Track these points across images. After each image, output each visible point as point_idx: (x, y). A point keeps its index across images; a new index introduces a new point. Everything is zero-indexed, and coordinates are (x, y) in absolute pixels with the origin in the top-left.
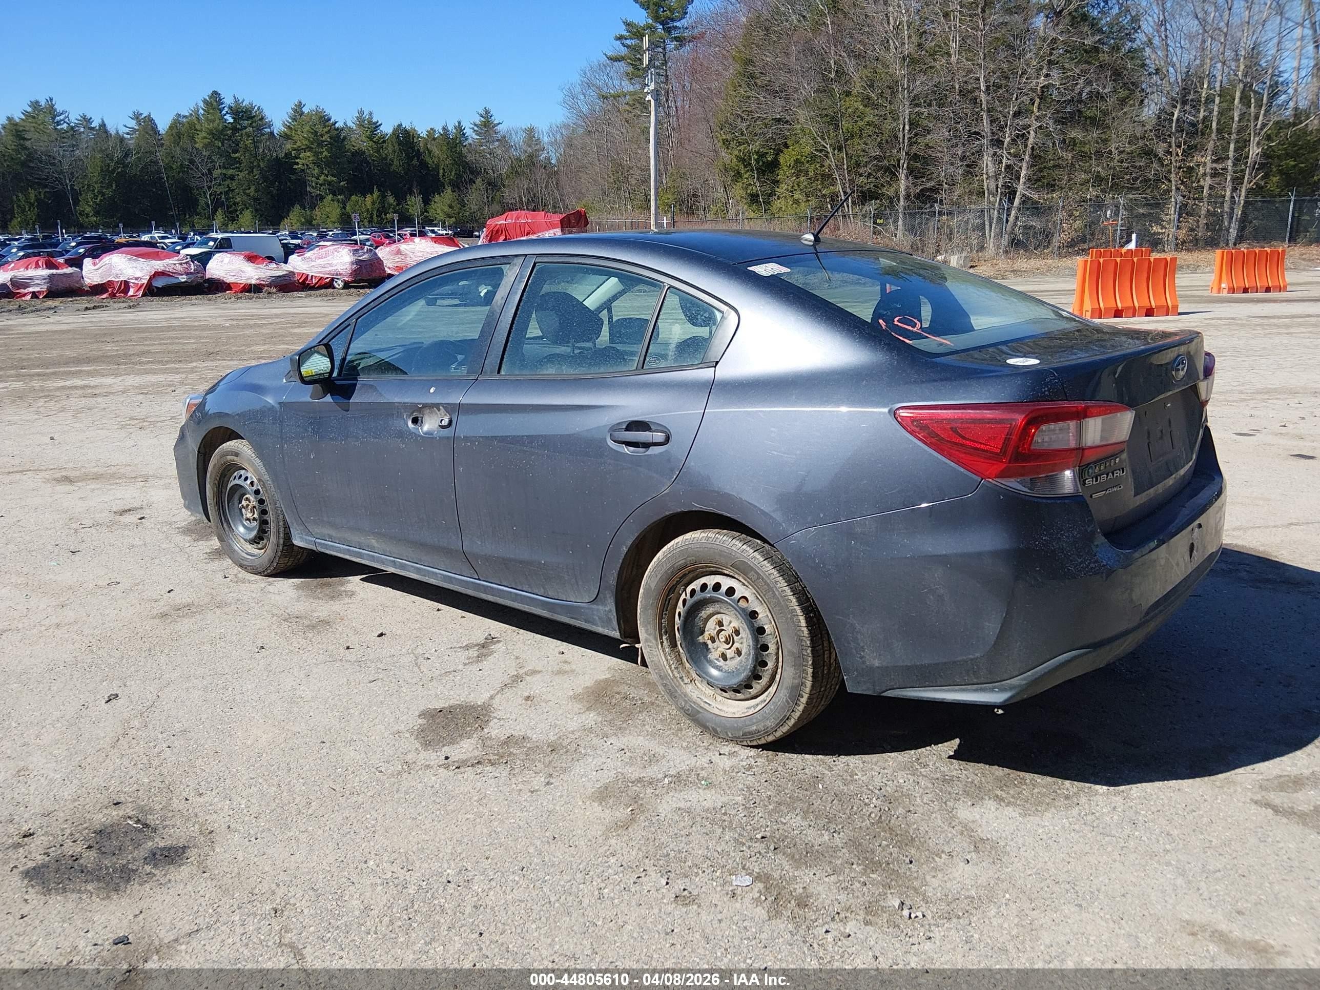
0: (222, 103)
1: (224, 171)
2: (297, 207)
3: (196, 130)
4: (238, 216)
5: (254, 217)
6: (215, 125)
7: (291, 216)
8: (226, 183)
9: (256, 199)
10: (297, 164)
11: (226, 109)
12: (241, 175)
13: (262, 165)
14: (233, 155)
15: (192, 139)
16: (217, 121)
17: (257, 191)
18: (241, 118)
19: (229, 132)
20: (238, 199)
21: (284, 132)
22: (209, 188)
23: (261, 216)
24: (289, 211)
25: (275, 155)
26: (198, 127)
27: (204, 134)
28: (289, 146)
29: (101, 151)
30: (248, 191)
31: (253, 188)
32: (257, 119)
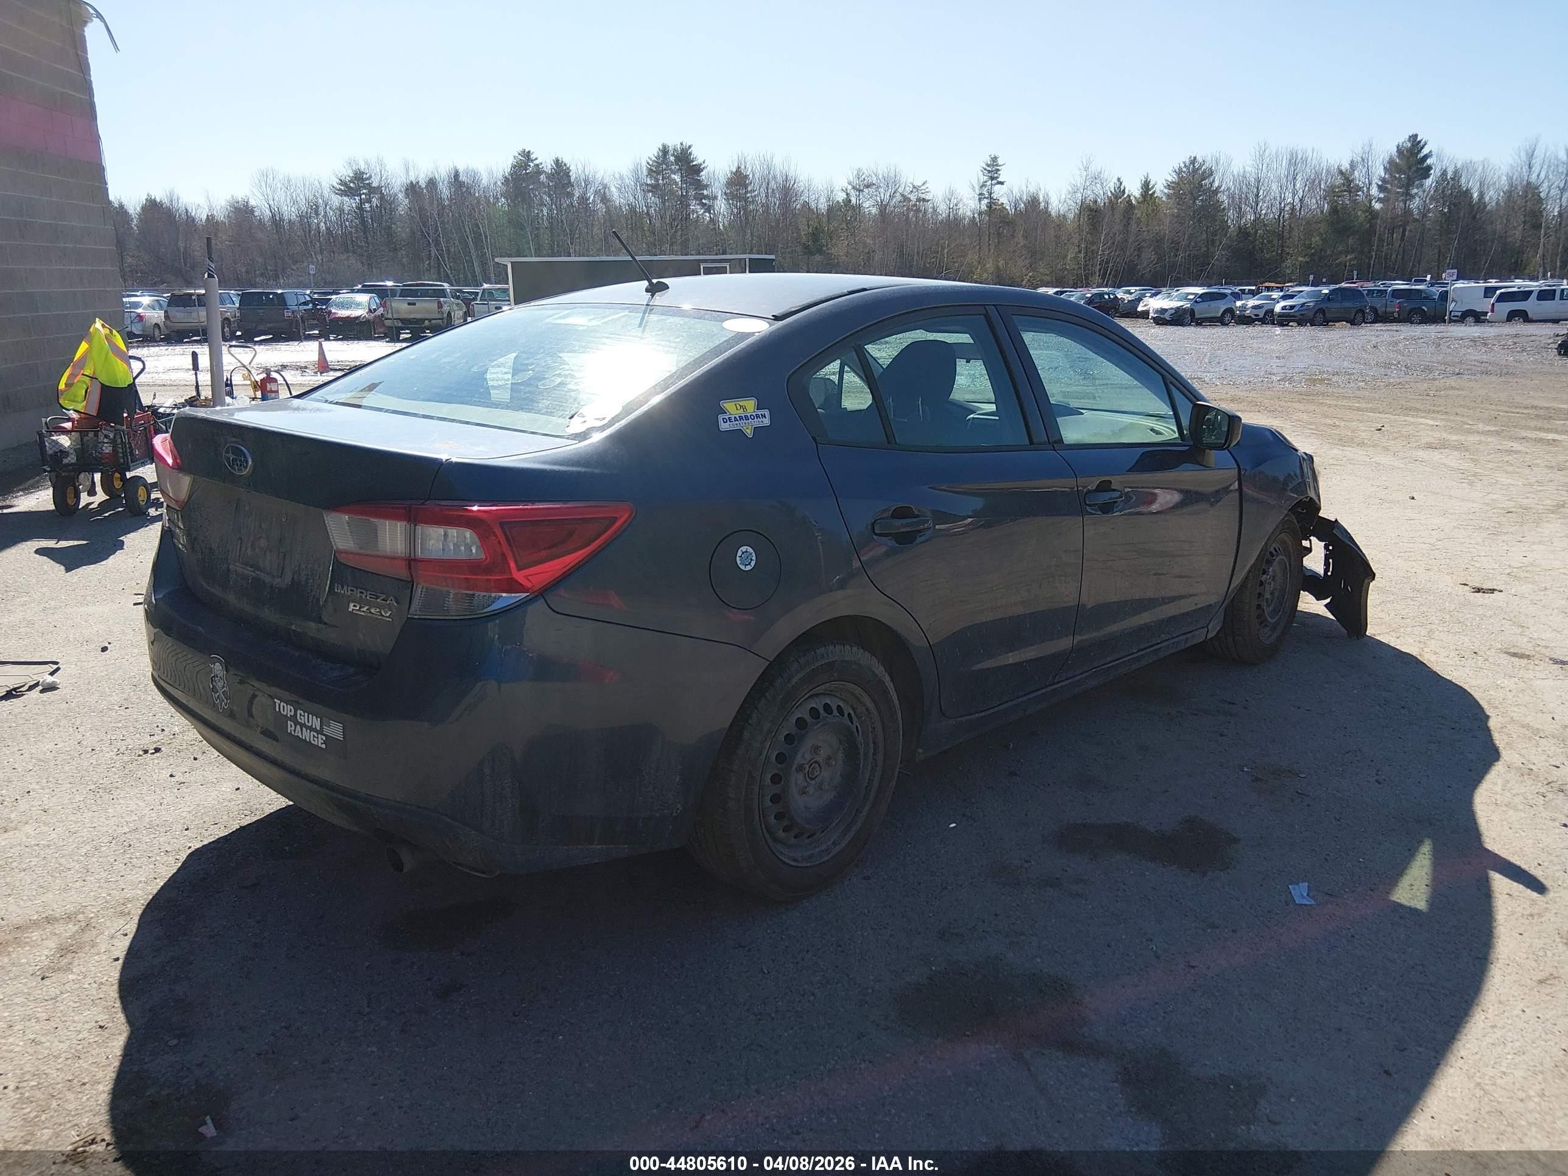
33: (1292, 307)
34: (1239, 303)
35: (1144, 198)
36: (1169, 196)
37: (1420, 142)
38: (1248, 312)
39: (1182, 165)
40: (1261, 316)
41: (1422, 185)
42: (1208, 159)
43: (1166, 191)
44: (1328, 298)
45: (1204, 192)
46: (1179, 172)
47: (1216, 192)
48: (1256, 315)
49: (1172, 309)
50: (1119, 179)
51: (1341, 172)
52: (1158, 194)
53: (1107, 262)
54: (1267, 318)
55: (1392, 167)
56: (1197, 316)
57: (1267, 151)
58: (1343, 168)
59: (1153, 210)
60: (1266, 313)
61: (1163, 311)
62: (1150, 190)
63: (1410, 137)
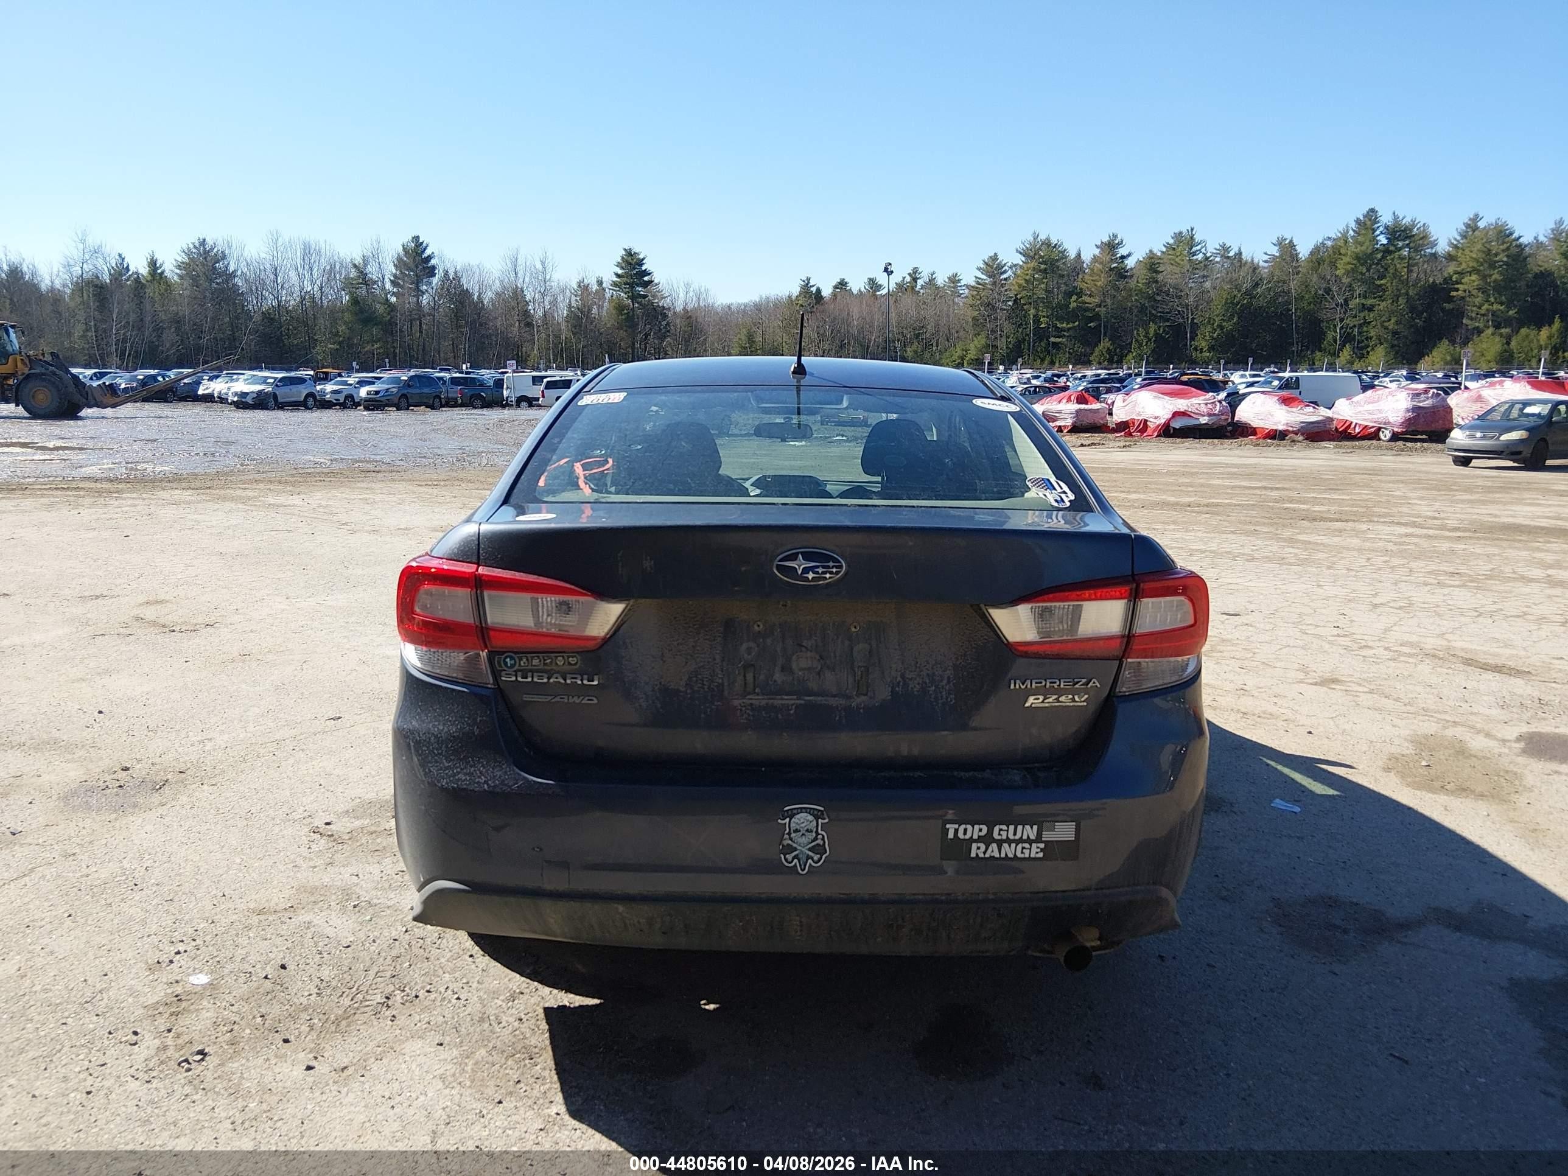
0: (1379, 222)
1: (1363, 301)
2: (1445, 342)
3: (1340, 254)
4: (1368, 353)
5: (1387, 354)
6: (1364, 248)
7: (1434, 353)
8: (1362, 315)
9: (1395, 333)
10: (1457, 290)
11: (1381, 229)
12: (1383, 304)
13: (1411, 293)
14: (1378, 282)
15: (1333, 265)
16: (1367, 243)
17: (1397, 323)
18: (1397, 239)
19: (1379, 256)
20: (1372, 334)
21: (1449, 251)
22: (1342, 320)
23: (1397, 353)
24: (1434, 346)
25: (1431, 280)
26: (1343, 251)
27: (1346, 259)
28: (1451, 268)
29: (1231, 282)
30: (1386, 324)
31: (1393, 320)
32: (1417, 238)
33: (377, 392)
34: (318, 388)
35: (152, 276)
36: (181, 277)
37: (422, 243)
38: (328, 396)
39: (191, 246)
40: (342, 401)
41: (430, 283)
42: (220, 242)
43: (178, 271)
44: (408, 384)
45: (220, 275)
46: (189, 253)
47: (233, 275)
48: (336, 400)
49: (252, 392)
50: (120, 255)
51: (355, 266)
52: (168, 274)
53: (124, 341)
54: (349, 402)
55: (400, 263)
56: (280, 400)
57: (280, 240)
58: (356, 262)
59: (166, 290)
60: (347, 397)
61: (244, 395)
62: (158, 269)
63: (413, 238)
